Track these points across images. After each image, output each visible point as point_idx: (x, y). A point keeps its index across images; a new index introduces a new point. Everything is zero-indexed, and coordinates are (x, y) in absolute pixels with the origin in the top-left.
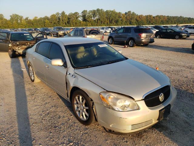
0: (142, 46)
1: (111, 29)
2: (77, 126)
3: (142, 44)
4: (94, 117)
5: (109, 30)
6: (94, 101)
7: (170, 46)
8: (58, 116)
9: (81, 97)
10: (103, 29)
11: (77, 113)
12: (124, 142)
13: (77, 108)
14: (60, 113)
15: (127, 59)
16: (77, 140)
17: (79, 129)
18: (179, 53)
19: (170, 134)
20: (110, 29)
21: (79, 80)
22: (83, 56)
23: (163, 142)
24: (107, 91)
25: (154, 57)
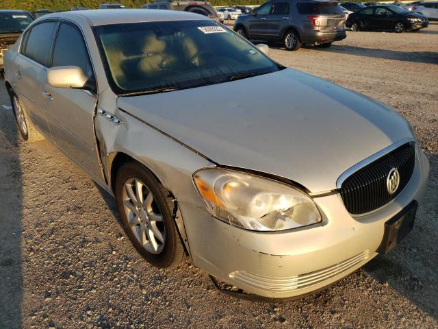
0: (316, 48)
1: (243, 12)
2: (133, 271)
3: (316, 44)
4: (179, 245)
5: (236, 15)
6: (180, 197)
7: (384, 48)
8: (79, 239)
9: (139, 185)
10: (223, 10)
11: (134, 229)
12: (275, 319)
13: (132, 217)
14: (87, 230)
15: (281, 68)
16: (127, 317)
17: (137, 281)
18: (408, 63)
19: (411, 288)
20: (239, 11)
21: (130, 130)
22: (161, 65)
23: (392, 315)
24: (218, 165)
25: (348, 74)
